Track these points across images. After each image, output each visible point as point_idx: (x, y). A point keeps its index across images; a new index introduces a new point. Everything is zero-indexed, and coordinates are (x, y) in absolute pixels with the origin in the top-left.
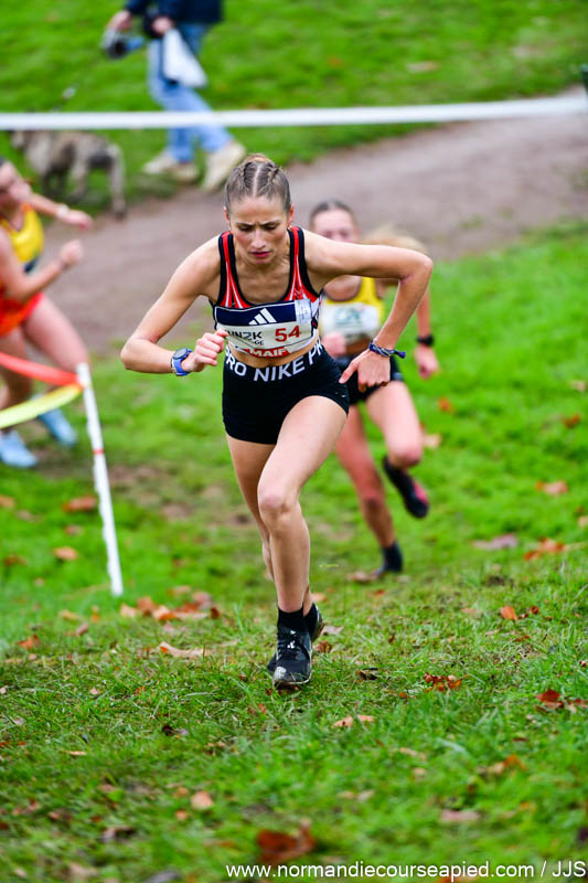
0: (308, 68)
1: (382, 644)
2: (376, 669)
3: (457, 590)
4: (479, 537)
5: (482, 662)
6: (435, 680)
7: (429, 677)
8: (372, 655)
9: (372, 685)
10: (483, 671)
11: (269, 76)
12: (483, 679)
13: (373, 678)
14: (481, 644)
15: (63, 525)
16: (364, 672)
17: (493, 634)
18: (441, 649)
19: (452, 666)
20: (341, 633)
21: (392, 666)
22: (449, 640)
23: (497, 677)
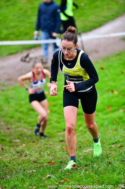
0: (21, 32)
1: (38, 155)
2: (37, 160)
3: (54, 143)
4: (58, 132)
5: (59, 158)
6: (49, 162)
7: (48, 162)
8: (36, 157)
9: (36, 164)
10: (59, 160)
11: (13, 34)
12: (59, 162)
13: (36, 162)
14: (59, 155)
16: (34, 161)
17: (61, 152)
18: (50, 156)
19: (53, 159)
20: (29, 153)
21: (40, 160)
22: (52, 154)
23: (62, 162)
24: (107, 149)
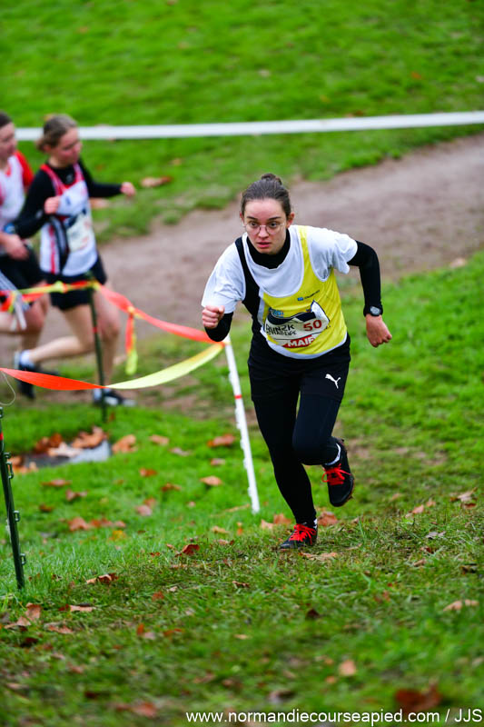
0: (396, 82)
1: (478, 544)
2: (475, 565)
8: (471, 554)
9: (473, 577)
11: (363, 89)
13: (473, 571)
15: (208, 458)
16: (466, 567)
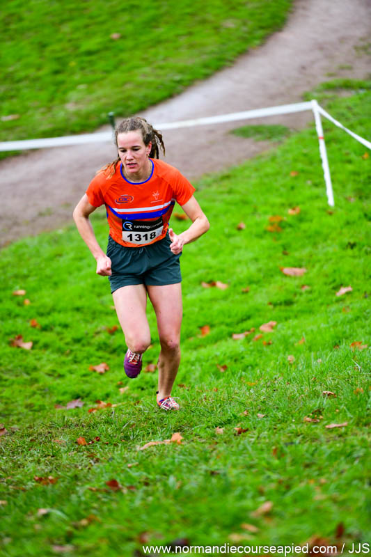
4: (59, 403)
6: (40, 479)
7: (37, 478)
10: (69, 474)
12: (70, 477)
17: (73, 453)
19: (51, 472)
22: (47, 458)
23: (78, 476)
24: (204, 441)
